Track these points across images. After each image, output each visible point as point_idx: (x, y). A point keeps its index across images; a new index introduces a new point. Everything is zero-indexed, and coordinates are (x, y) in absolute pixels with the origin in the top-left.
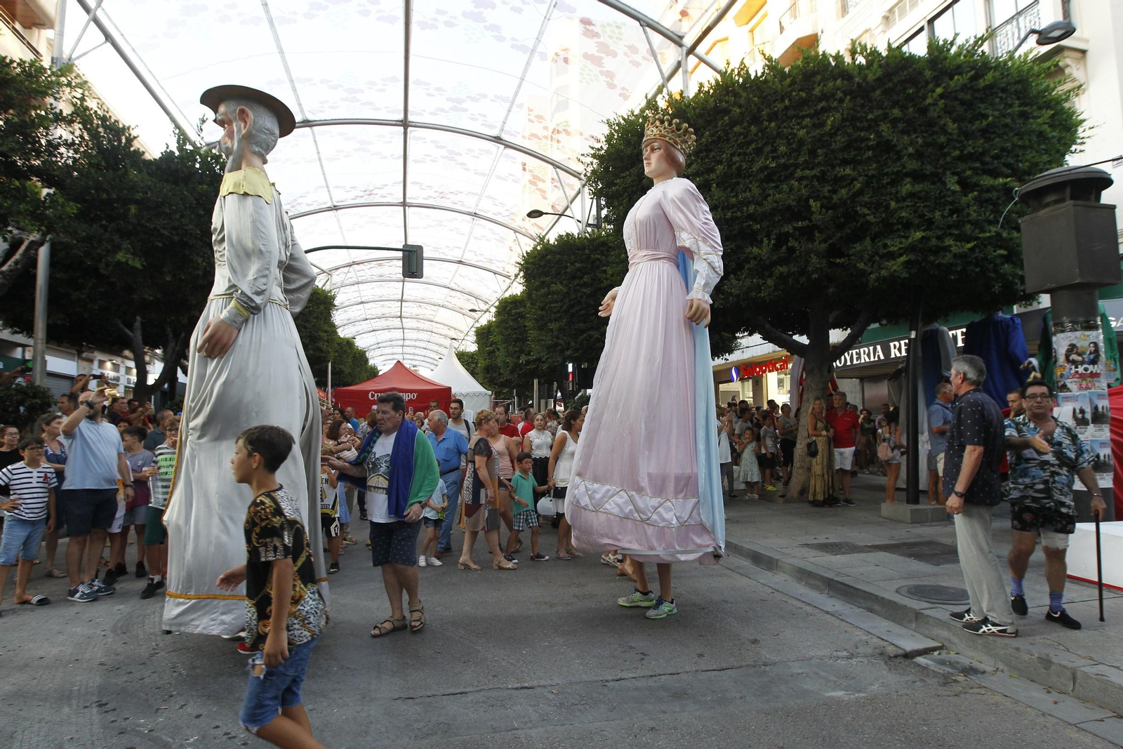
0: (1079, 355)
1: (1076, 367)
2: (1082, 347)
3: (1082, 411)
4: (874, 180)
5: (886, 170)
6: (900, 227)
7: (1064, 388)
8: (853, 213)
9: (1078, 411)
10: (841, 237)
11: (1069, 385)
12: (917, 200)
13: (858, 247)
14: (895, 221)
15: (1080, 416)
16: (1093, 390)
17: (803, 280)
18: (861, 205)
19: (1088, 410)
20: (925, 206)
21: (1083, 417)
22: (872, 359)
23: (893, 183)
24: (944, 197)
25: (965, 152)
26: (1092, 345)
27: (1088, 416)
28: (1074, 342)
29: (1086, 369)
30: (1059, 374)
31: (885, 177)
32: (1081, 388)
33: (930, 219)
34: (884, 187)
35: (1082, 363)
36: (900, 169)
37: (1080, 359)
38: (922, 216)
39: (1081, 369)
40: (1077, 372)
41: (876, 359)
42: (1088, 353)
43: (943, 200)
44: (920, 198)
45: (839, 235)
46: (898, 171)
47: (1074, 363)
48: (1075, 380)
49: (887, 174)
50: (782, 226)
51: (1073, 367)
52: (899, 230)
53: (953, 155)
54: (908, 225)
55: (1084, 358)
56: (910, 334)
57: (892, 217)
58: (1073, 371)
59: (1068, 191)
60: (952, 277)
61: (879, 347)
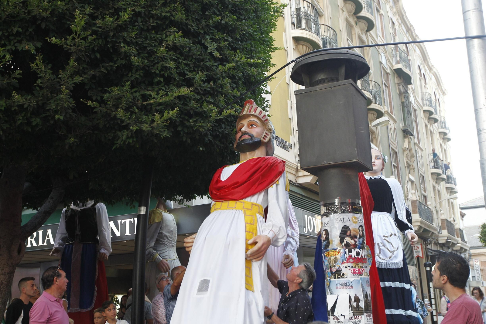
0: (352, 238)
1: (350, 251)
2: (354, 231)
3: (357, 300)
4: (139, 19)
5: (154, 12)
6: (162, 80)
7: (338, 274)
8: (111, 51)
9: (353, 299)
10: (94, 77)
11: (344, 271)
12: (179, 56)
13: (116, 91)
14: (157, 72)
15: (355, 304)
16: (363, 277)
17: (36, 121)
18: (125, 42)
19: (362, 298)
20: (187, 65)
21: (358, 305)
22: (40, 244)
23: (157, 29)
24: (203, 60)
25: (223, 22)
26: (360, 228)
27: (362, 304)
28: (347, 224)
29: (358, 254)
30: (333, 258)
31: (151, 20)
32: (354, 274)
33: (190, 79)
34: (148, 30)
35: (355, 246)
36: (168, 15)
37: (352, 242)
38: (182, 74)
39: (353, 254)
40: (351, 256)
41: (45, 244)
42: (358, 237)
43: (202, 63)
44: (181, 54)
45: (92, 72)
46: (165, 17)
47: (347, 245)
48: (350, 264)
49: (153, 16)
50: (20, 42)
51: (347, 250)
52: (159, 83)
53: (214, 19)
54: (169, 81)
55: (356, 242)
56: (140, 210)
57: (154, 66)
58: (347, 256)
59: (343, 71)
60: (201, 149)
61: (49, 232)
